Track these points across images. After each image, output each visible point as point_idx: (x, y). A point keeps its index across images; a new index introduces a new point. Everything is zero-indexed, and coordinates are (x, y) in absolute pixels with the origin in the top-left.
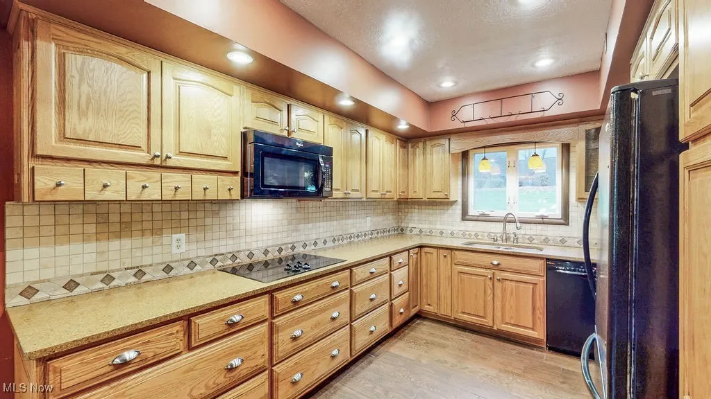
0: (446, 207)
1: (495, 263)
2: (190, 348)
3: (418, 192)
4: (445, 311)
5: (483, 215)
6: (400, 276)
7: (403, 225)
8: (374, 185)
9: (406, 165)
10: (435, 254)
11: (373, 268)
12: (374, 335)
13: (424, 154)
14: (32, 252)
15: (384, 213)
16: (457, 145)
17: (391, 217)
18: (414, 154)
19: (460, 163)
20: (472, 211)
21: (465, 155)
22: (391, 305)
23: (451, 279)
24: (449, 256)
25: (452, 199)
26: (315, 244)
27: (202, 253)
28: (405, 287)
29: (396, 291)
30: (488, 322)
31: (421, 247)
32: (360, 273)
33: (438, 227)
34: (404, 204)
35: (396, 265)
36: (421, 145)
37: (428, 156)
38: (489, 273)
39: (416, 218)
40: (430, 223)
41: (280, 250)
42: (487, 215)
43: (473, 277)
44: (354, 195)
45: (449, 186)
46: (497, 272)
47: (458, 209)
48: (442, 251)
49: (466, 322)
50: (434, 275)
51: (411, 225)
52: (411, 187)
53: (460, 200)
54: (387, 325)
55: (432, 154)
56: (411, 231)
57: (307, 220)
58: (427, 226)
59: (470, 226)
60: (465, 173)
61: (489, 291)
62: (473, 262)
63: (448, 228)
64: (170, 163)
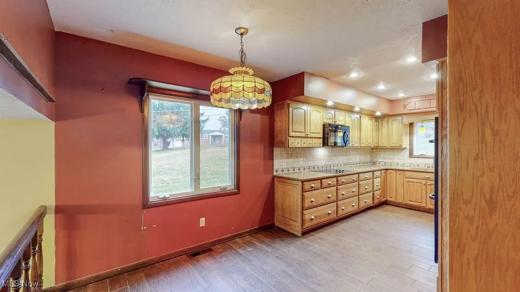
0: (400, 151)
1: (427, 177)
2: (321, 189)
3: (384, 143)
4: (400, 200)
5: (422, 155)
6: (377, 182)
7: (375, 160)
8: (363, 140)
9: (378, 130)
10: (394, 174)
11: (367, 175)
12: (367, 204)
13: (388, 124)
14: (277, 160)
15: (365, 154)
16: (407, 120)
17: (368, 156)
18: (382, 124)
19: (408, 129)
20: (415, 153)
21: (411, 125)
22: (373, 194)
23: (403, 185)
24: (402, 175)
25: (404, 147)
26: (338, 166)
27: (306, 165)
28: (379, 187)
29: (375, 188)
30: (423, 205)
31: (387, 170)
32: (362, 176)
33: (395, 161)
34: (375, 150)
35: (375, 176)
36: (386, 120)
37: (390, 126)
38: (424, 182)
39: (383, 157)
40: (391, 159)
41: (326, 167)
42: (425, 155)
43: (415, 184)
44: (356, 145)
45: (402, 140)
46: (428, 181)
47: (407, 152)
48: (398, 171)
49: (411, 205)
50: (394, 183)
51: (380, 160)
52: (380, 141)
53: (408, 147)
54: (371, 202)
55: (392, 124)
56: (380, 163)
57: (335, 155)
58: (389, 161)
59: (414, 160)
60: (411, 134)
61: (424, 190)
62: (415, 177)
63: (401, 162)
64: (309, 136)
